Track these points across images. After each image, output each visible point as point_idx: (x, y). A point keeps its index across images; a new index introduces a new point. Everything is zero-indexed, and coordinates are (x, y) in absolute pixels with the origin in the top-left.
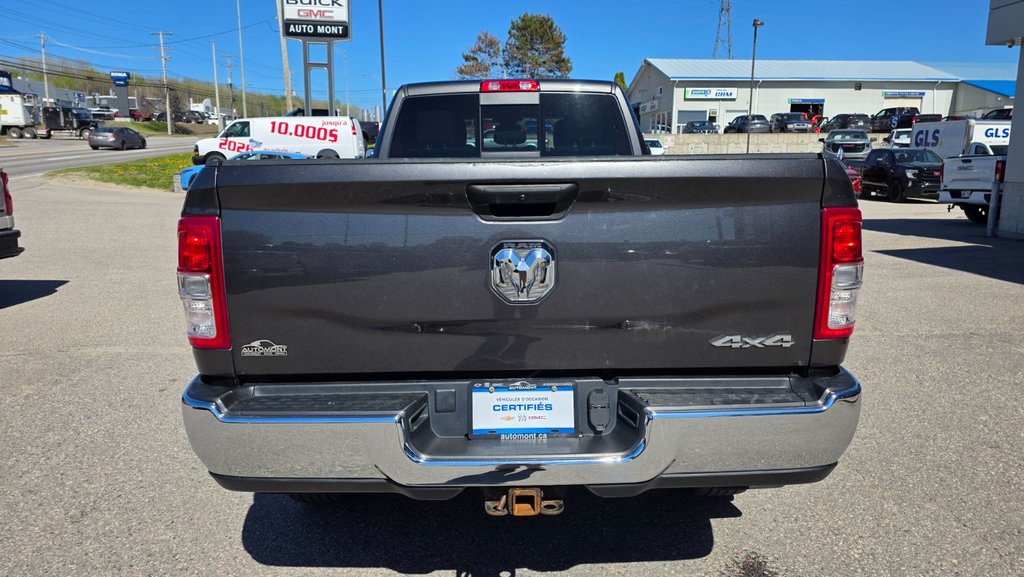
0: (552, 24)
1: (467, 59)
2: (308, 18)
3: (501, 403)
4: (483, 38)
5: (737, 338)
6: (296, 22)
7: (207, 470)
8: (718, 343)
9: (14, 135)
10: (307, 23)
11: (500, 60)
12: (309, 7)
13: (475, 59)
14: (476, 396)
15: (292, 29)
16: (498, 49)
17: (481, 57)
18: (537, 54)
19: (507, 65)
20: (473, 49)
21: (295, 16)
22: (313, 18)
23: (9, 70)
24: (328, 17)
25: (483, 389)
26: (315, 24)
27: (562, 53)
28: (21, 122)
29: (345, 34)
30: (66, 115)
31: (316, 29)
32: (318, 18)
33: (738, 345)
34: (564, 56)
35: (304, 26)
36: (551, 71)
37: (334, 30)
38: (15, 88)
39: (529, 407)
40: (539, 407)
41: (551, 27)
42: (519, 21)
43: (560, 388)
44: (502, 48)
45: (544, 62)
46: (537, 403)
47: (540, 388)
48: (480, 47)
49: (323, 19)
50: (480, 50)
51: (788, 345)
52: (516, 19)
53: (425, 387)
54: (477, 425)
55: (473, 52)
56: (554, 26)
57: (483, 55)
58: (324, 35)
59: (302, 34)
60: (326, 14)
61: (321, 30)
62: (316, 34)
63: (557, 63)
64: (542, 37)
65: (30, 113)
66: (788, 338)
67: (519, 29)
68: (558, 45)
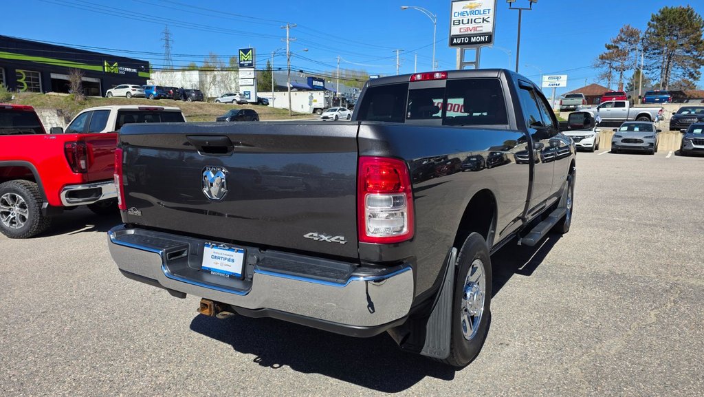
0: (692, 13)
1: (609, 48)
2: (466, 33)
3: (215, 255)
4: (625, 30)
5: (315, 234)
6: (457, 37)
7: (118, 268)
8: (307, 236)
9: (319, 113)
10: (464, 36)
11: (639, 46)
12: (467, 26)
13: (617, 47)
14: (206, 249)
15: (455, 41)
16: (639, 37)
17: (622, 45)
18: (675, 38)
19: (645, 50)
20: (615, 39)
21: (457, 33)
22: (469, 32)
23: (324, 78)
24: (479, 30)
25: (208, 246)
26: (470, 36)
27: (701, 35)
28: (323, 107)
29: (489, 41)
30: (343, 102)
31: (470, 39)
32: (472, 32)
33: (316, 239)
34: (702, 39)
35: (463, 39)
36: (688, 52)
37: (483, 39)
38: (326, 87)
39: (225, 259)
40: (229, 260)
41: (690, 16)
42: (659, 14)
43: (238, 251)
44: (641, 36)
45: (682, 45)
46: (229, 257)
47: (230, 249)
48: (621, 38)
49: (475, 32)
50: (622, 40)
51: (343, 243)
52: (657, 13)
53: (189, 241)
54: (204, 265)
55: (615, 42)
56: (695, 14)
57: (623, 43)
58: (476, 43)
59: (461, 44)
60: (478, 29)
61: (473, 40)
62: (470, 43)
63: (694, 44)
64: (680, 25)
65: (327, 101)
66: (342, 238)
67: (658, 20)
68: (697, 29)
